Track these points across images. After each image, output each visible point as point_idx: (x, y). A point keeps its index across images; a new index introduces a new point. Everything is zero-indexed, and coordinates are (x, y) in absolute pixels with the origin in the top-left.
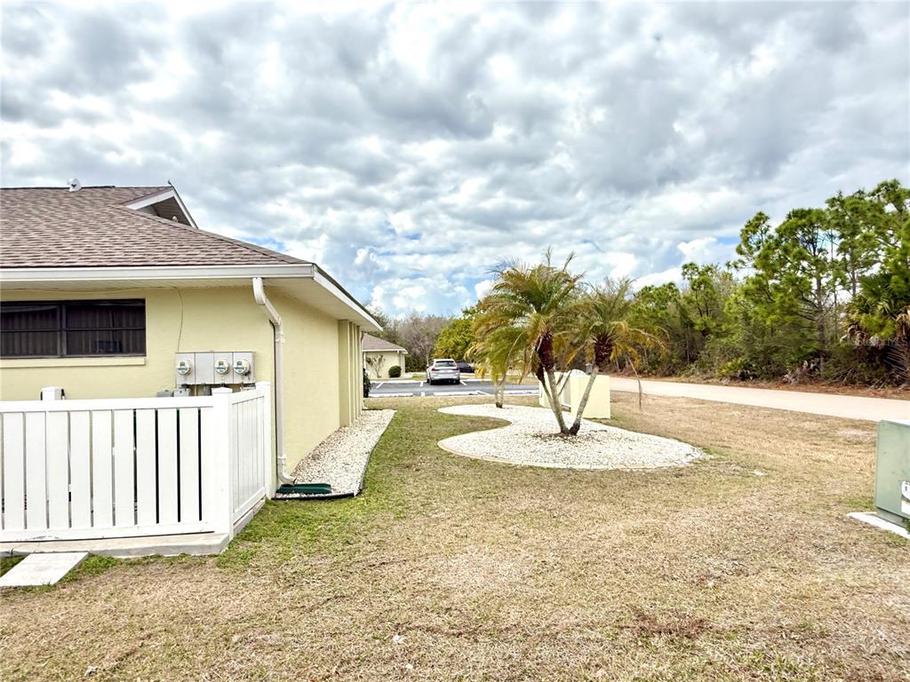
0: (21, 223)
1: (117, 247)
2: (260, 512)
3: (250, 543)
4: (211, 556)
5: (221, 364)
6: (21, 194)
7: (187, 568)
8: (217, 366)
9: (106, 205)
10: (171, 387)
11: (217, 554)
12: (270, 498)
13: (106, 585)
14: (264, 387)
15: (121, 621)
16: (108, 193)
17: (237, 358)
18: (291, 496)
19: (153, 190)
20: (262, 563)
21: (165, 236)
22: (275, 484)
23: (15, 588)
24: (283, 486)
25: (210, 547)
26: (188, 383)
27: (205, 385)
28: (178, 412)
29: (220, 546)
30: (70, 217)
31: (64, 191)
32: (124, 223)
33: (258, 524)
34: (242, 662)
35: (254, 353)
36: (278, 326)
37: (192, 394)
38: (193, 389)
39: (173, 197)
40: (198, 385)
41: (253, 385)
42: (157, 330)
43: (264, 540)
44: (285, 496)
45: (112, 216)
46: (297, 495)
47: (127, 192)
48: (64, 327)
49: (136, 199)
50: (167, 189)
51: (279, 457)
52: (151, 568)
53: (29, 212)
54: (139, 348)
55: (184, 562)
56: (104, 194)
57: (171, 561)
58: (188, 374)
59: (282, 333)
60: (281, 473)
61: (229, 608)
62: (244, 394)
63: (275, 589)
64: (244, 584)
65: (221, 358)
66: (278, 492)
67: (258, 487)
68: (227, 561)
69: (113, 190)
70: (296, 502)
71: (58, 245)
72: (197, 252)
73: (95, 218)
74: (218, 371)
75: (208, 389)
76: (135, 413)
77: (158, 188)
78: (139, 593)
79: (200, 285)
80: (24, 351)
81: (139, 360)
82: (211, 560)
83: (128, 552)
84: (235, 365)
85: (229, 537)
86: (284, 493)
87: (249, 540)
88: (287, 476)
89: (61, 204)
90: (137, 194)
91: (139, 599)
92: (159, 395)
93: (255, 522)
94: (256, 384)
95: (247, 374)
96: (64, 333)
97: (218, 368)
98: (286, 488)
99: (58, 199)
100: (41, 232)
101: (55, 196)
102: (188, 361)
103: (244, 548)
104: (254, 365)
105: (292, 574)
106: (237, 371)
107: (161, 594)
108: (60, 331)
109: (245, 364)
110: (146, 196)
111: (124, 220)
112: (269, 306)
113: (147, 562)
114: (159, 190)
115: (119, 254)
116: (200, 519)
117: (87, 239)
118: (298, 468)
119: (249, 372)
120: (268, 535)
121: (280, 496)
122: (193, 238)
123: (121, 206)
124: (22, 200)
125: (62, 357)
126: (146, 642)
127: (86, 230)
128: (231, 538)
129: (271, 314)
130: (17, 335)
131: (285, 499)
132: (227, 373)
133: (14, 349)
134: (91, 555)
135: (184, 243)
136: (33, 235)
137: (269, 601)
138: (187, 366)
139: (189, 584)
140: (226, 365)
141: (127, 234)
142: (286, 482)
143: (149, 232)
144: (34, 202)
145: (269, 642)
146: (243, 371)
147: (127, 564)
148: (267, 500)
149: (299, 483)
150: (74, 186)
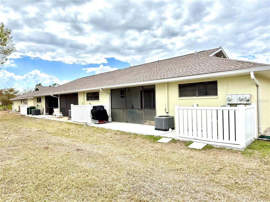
0: (186, 65)
1: (210, 68)
2: (253, 142)
3: (251, 150)
4: (239, 151)
5: (240, 98)
6: (184, 57)
7: (233, 152)
8: (238, 98)
9: (204, 56)
10: (225, 104)
11: (241, 151)
12: (256, 139)
13: (213, 152)
14: (254, 105)
15: (217, 161)
16: (204, 53)
17: (245, 96)
18: (264, 139)
19: (216, 49)
20: (256, 156)
21: (222, 63)
22: (258, 135)
23: (193, 148)
24: (261, 136)
25: (239, 148)
26: (230, 103)
27: (235, 104)
28: (229, 111)
29: (242, 149)
30: (196, 61)
31: (193, 54)
32: (210, 61)
33: (253, 145)
34: (252, 179)
35: (250, 95)
36: (259, 86)
37: (231, 106)
38: (231, 105)
39: (221, 50)
40: (232, 104)
41: (250, 104)
42: (221, 88)
43: (255, 150)
44: (262, 139)
45: (206, 59)
46: (266, 139)
47: (209, 51)
48: (197, 89)
49: (212, 53)
50: (219, 48)
51: (259, 127)
52: (223, 151)
53: (187, 61)
54: (216, 94)
55: (231, 151)
56: (203, 53)
57: (228, 150)
58: (230, 101)
59: (260, 88)
60: (260, 132)
61: (246, 165)
62: (247, 107)
63: (261, 164)
64: (250, 160)
65: (240, 96)
66: (259, 137)
67: (252, 135)
68: (245, 153)
69: (205, 52)
70: (266, 141)
71: (195, 69)
72: (232, 66)
73: (203, 60)
74: (239, 100)
75: (236, 105)
76: (217, 111)
77: (217, 48)
78: (221, 156)
79: (233, 75)
80: (189, 95)
81: (216, 97)
82: (239, 152)
83: (216, 146)
84: (244, 98)
85: (244, 147)
86: (261, 138)
87: (251, 149)
88: (262, 133)
89: (194, 58)
90: (211, 51)
91: (221, 157)
92: (222, 106)
93: (252, 145)
94: (251, 104)
95: (248, 101)
96: (198, 91)
97: (239, 99)
98: (262, 137)
99: (193, 57)
100: (191, 66)
101: (192, 56)
102: (230, 97)
103: (249, 151)
104: (250, 98)
105: (267, 161)
106: (245, 100)
107: (226, 157)
108: (197, 90)
109: (247, 98)
110: (214, 52)
111: (210, 60)
112: (256, 80)
113: (221, 149)
114: (218, 49)
115: (211, 70)
116: (235, 141)
117: (202, 66)
118: (266, 131)
119: (249, 100)
120: (257, 149)
121: (260, 139)
122: (230, 62)
123: (208, 56)
124: (185, 58)
125: (197, 96)
126: (225, 167)
127: (201, 64)
128: (245, 148)
129: (256, 83)
130: (187, 91)
131: (262, 140)
132: (241, 100)
133: (187, 95)
134: (208, 145)
135: (228, 64)
136: (190, 67)
137: (259, 166)
138: (229, 98)
139: (234, 157)
140: (241, 98)
141: (211, 64)
142: (262, 135)
143: (217, 62)
144: (188, 59)
145: (261, 177)
146: (247, 100)
147: (216, 148)
148: (255, 139)
149: (266, 135)
150: (196, 53)
